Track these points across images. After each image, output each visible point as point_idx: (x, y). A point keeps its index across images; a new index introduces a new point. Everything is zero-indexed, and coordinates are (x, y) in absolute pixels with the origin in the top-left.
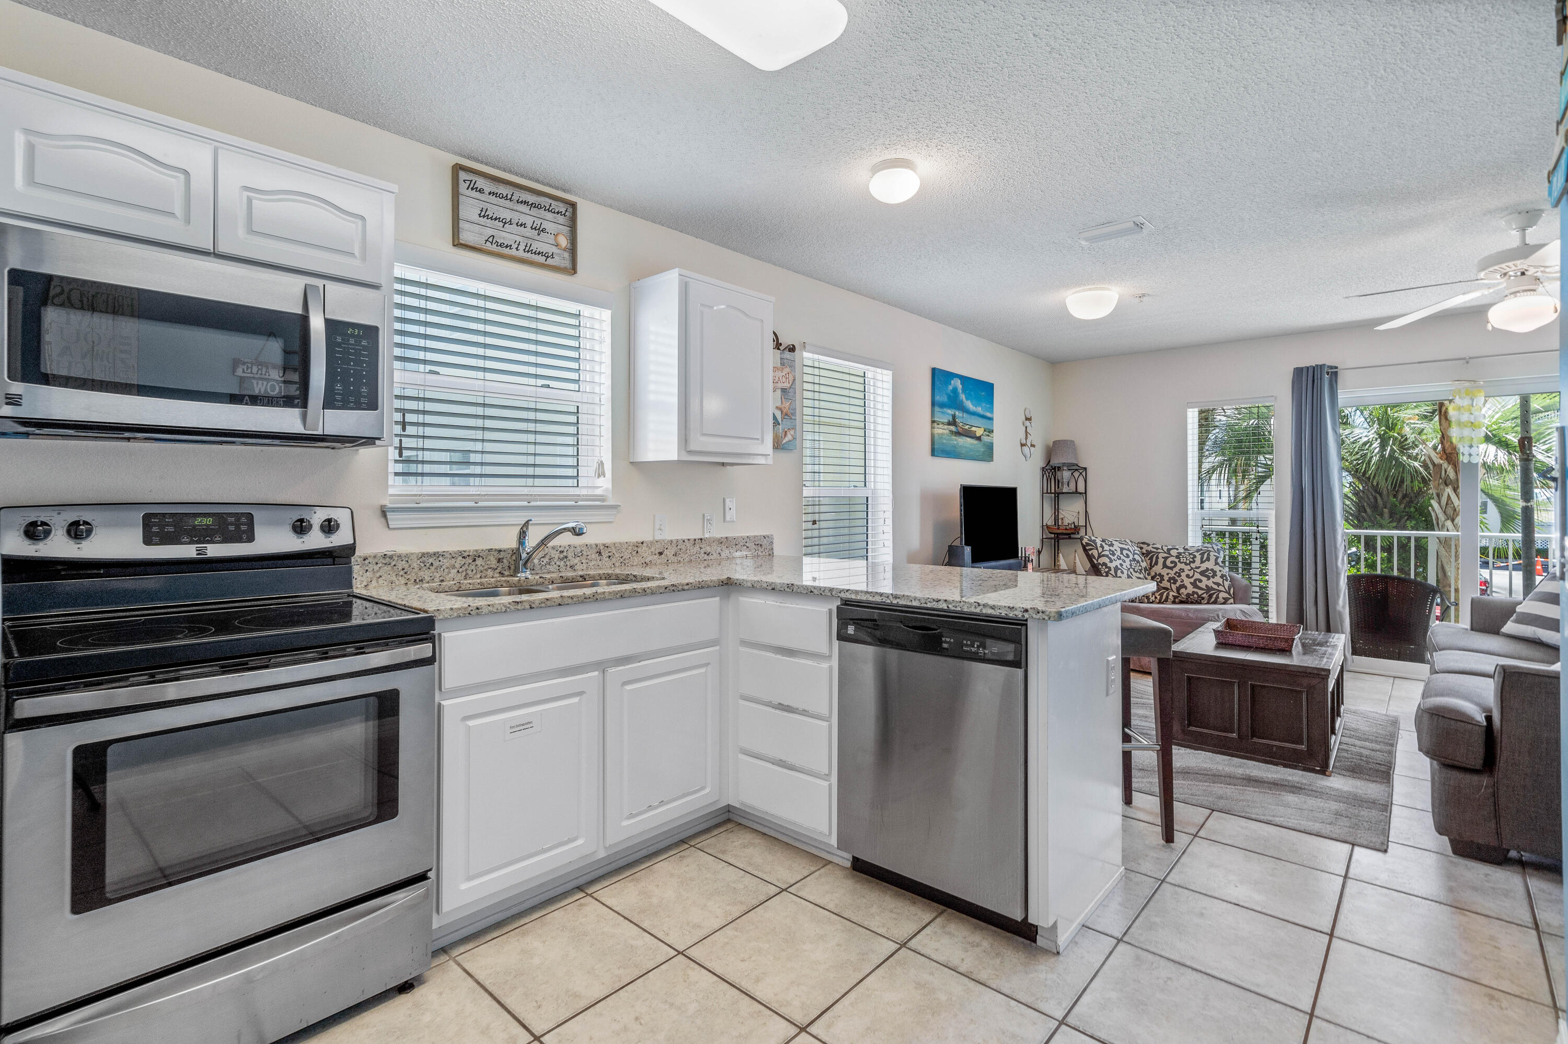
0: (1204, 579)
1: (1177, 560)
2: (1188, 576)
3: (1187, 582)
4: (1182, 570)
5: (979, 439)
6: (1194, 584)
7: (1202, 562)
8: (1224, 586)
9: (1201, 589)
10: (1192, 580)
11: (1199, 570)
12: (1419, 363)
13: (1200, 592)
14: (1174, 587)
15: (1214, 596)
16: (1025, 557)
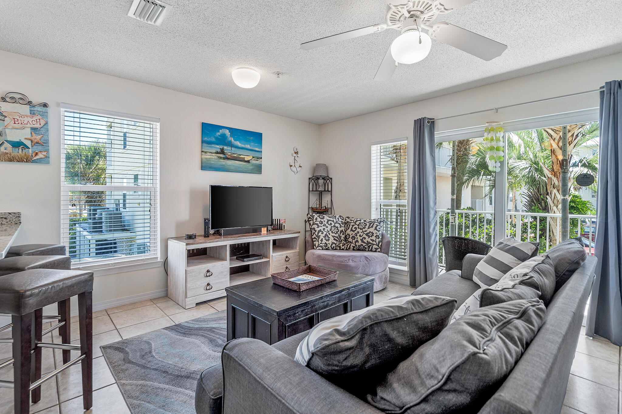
0: (367, 237)
1: (357, 227)
2: (360, 236)
3: (359, 239)
4: (358, 232)
5: (248, 162)
6: (362, 240)
7: (369, 228)
8: (376, 242)
9: (364, 243)
10: (361, 238)
11: (365, 233)
12: (471, 113)
13: (364, 245)
14: (354, 241)
15: (371, 247)
16: (280, 224)
